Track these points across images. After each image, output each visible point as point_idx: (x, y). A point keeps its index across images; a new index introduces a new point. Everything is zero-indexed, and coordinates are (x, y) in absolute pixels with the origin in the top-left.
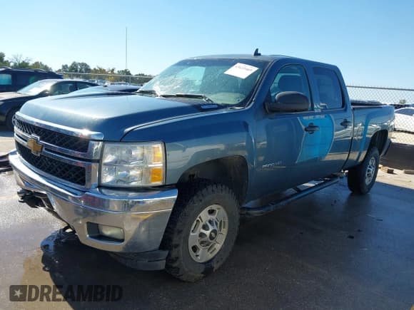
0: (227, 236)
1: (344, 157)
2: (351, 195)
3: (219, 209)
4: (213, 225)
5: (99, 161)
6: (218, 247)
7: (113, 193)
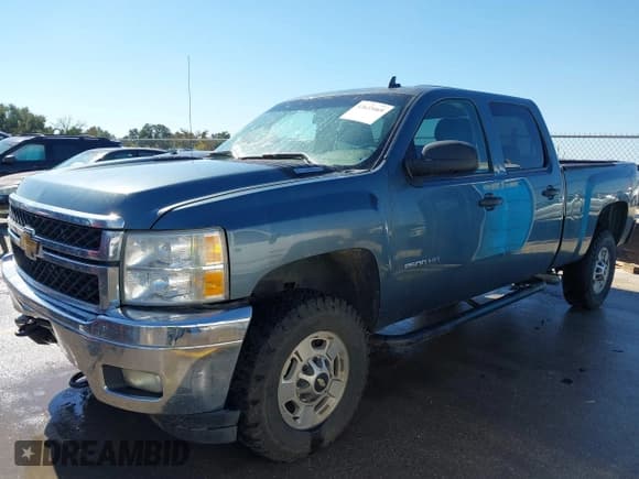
0: (349, 383)
1: (552, 247)
2: (571, 311)
3: (330, 338)
4: (320, 366)
5: (119, 264)
6: (333, 403)
7: (147, 316)
